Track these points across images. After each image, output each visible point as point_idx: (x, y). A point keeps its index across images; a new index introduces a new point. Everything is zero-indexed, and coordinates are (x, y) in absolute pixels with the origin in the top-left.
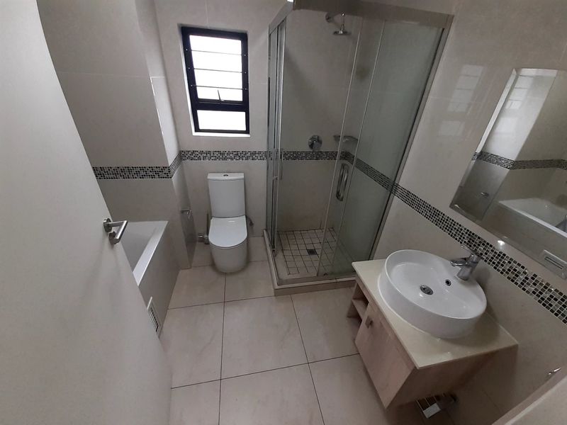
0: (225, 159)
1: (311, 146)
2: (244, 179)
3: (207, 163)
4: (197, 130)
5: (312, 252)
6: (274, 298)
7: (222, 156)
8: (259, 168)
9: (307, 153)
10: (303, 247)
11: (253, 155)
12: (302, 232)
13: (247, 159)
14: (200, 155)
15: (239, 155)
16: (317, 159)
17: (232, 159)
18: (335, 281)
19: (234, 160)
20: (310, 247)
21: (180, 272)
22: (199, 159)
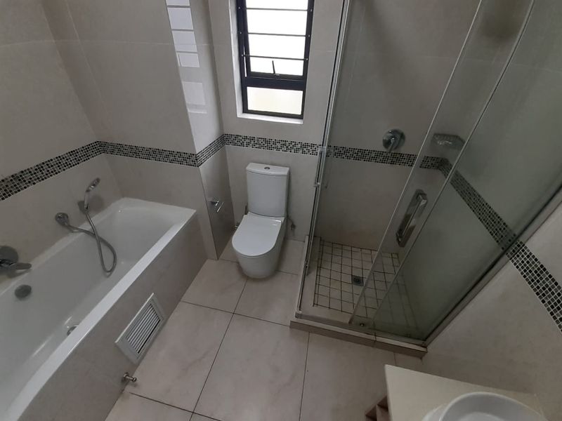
0: (270, 148)
1: (387, 143)
2: (289, 176)
3: (249, 150)
4: (245, 110)
5: (357, 281)
6: (289, 328)
7: (267, 144)
8: (308, 165)
9: (379, 154)
10: (347, 270)
11: (305, 147)
12: (353, 249)
13: (296, 151)
14: (243, 140)
15: (287, 146)
16: (392, 163)
17: (278, 149)
18: (372, 337)
19: (281, 151)
20: (357, 273)
21: (208, 261)
22: (242, 144)
